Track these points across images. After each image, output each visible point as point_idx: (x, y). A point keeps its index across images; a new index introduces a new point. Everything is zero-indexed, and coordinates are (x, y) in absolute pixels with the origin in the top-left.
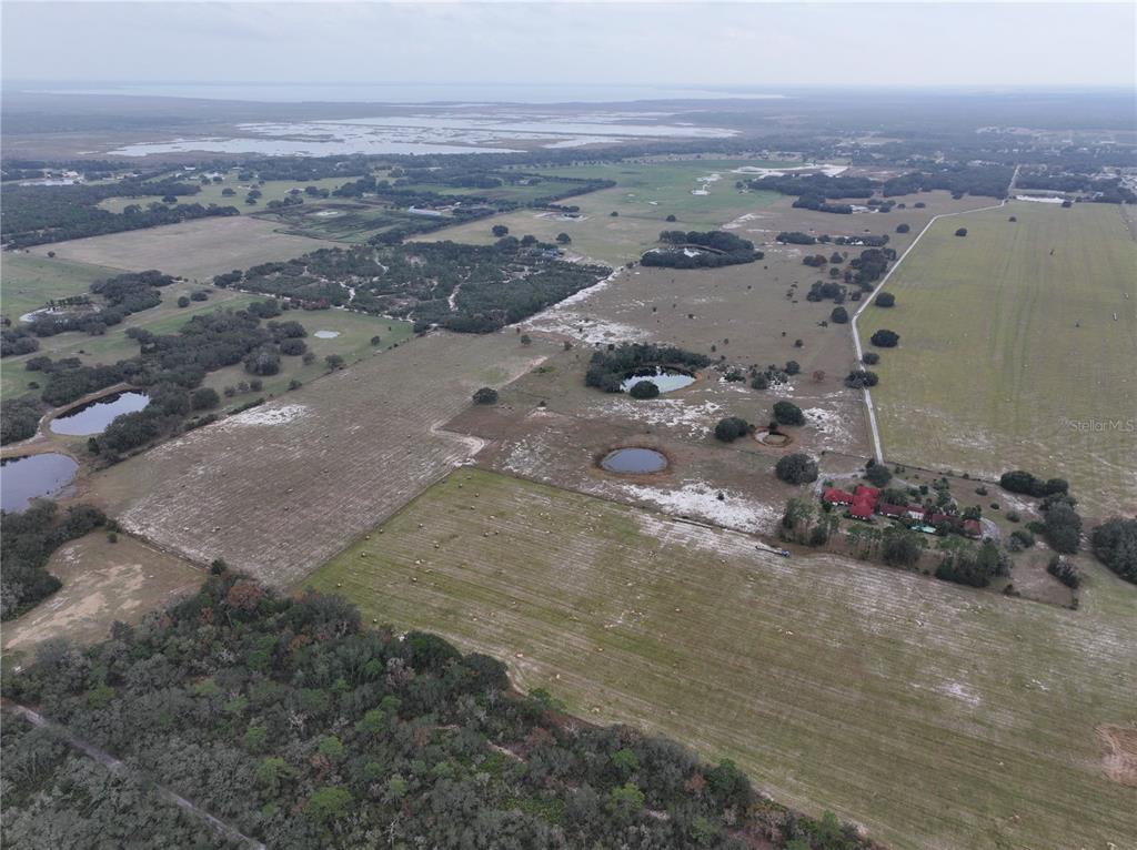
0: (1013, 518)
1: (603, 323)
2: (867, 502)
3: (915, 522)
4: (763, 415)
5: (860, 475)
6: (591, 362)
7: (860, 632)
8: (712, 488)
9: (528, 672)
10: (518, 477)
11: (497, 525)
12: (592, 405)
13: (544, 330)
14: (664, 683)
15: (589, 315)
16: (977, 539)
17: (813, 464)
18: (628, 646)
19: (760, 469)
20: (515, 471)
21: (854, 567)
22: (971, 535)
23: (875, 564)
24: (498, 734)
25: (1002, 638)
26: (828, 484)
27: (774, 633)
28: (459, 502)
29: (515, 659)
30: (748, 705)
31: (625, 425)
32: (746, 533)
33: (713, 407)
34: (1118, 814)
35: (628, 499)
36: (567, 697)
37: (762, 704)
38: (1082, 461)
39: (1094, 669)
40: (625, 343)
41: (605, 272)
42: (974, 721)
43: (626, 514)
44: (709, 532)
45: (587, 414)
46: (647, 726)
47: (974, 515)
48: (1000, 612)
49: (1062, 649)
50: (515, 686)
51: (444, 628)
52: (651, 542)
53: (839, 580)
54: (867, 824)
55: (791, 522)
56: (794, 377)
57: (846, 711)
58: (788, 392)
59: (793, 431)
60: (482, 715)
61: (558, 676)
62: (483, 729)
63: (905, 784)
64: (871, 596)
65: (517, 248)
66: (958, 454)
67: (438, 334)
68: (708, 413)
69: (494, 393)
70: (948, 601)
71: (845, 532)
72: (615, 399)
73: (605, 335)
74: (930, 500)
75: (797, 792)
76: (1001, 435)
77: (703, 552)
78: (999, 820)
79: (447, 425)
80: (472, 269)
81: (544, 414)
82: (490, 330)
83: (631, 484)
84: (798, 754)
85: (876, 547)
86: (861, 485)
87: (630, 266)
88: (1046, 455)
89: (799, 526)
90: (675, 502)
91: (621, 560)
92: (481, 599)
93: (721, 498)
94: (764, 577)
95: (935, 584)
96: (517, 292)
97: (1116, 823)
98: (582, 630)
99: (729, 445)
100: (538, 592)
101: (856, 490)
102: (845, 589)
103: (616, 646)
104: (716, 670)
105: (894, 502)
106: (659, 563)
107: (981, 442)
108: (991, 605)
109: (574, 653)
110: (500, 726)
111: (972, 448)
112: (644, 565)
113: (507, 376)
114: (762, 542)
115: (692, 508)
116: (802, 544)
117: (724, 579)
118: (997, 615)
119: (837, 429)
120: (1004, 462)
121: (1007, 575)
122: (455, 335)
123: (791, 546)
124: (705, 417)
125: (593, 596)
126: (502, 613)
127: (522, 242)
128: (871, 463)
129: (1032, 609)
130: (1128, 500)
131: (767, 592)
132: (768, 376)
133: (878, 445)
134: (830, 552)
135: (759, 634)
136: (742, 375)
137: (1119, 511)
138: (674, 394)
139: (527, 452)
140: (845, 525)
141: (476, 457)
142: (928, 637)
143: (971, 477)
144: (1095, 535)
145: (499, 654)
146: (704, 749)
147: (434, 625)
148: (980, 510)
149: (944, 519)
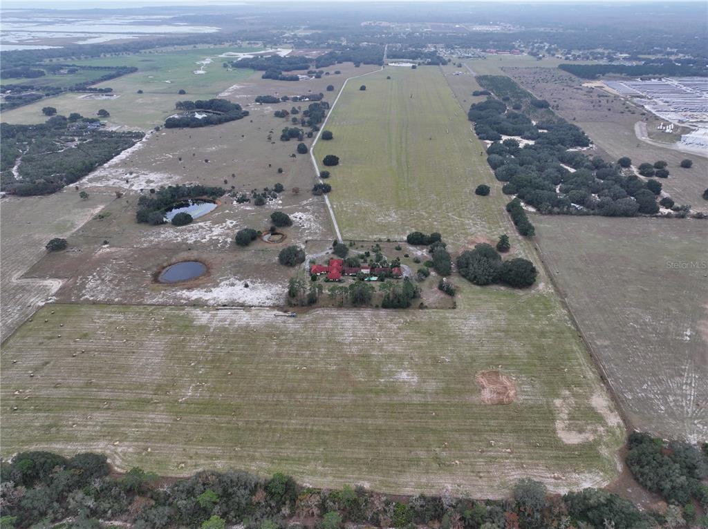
0: (417, 261)
1: (144, 174)
2: (337, 269)
3: (366, 275)
4: (266, 223)
5: (330, 252)
6: (139, 204)
7: (346, 355)
8: (240, 280)
9: (125, 454)
10: (94, 303)
11: (83, 345)
12: (144, 236)
13: (99, 185)
14: (228, 429)
15: (132, 169)
16: (400, 279)
17: (301, 250)
18: (198, 410)
19: (269, 260)
20: (92, 298)
21: (336, 313)
22: (397, 277)
23: (348, 308)
24: (106, 512)
25: (422, 336)
26: (312, 262)
27: (295, 371)
28: (48, 334)
29: (113, 448)
30: (286, 426)
31: (172, 247)
32: (267, 307)
33: (232, 223)
34: (492, 423)
35: (182, 301)
36: (158, 463)
37: (295, 423)
38: (445, 219)
39: (469, 341)
40: (162, 187)
41: (140, 136)
42: (417, 392)
43: (182, 313)
44: (242, 312)
45: (142, 244)
46: (220, 465)
47: (396, 264)
48: (419, 320)
49: (452, 334)
50: (116, 468)
51: (49, 441)
52: (203, 328)
53: (329, 324)
54: (369, 480)
55: (293, 294)
56: (281, 194)
57: (346, 410)
58: (278, 205)
59: (285, 230)
60: (91, 503)
61: (149, 450)
62: (94, 513)
63: (386, 446)
64: (347, 330)
65: (66, 124)
66: (383, 227)
67: (7, 200)
68: (229, 228)
69: (63, 241)
70: (391, 321)
71: (327, 291)
72: (161, 229)
73: (146, 182)
74: (371, 260)
75: (324, 475)
76: (402, 211)
77: (240, 327)
78: (437, 449)
79: (25, 274)
80: (30, 143)
81: (108, 250)
82: (53, 191)
83: (182, 289)
84: (321, 449)
85: (346, 298)
86: (332, 259)
87: (157, 129)
88: (427, 219)
89: (299, 294)
90: (215, 295)
91: (184, 347)
92: (78, 408)
93: (246, 286)
94: (283, 334)
95: (383, 312)
96: (72, 158)
97: (492, 428)
98: (162, 408)
99: (247, 248)
100: (123, 389)
101: (329, 262)
102: (332, 329)
103: (190, 413)
104: (261, 408)
105: (353, 265)
106: (212, 343)
107: (393, 217)
108: (414, 318)
109: (159, 428)
110: (108, 506)
111: (389, 222)
112: (200, 347)
113: (73, 225)
114: (278, 310)
115: (228, 298)
116: (303, 306)
117: (258, 343)
118: (418, 323)
119: (312, 224)
120: (406, 227)
121: (419, 297)
122: (22, 199)
123: (296, 309)
124: (227, 231)
125: (167, 380)
126: (96, 414)
127: (69, 119)
128: (335, 243)
129: (435, 314)
130: (469, 238)
131: (286, 344)
132: (264, 195)
133: (337, 230)
134: (320, 307)
135: (286, 374)
136: (247, 198)
137: (466, 245)
138: (204, 218)
139: (99, 282)
140: (327, 287)
141: (56, 294)
142: (385, 347)
143: (391, 240)
144: (458, 261)
145: (99, 447)
146: (260, 468)
147: (39, 441)
148: (399, 260)
149: (381, 270)
